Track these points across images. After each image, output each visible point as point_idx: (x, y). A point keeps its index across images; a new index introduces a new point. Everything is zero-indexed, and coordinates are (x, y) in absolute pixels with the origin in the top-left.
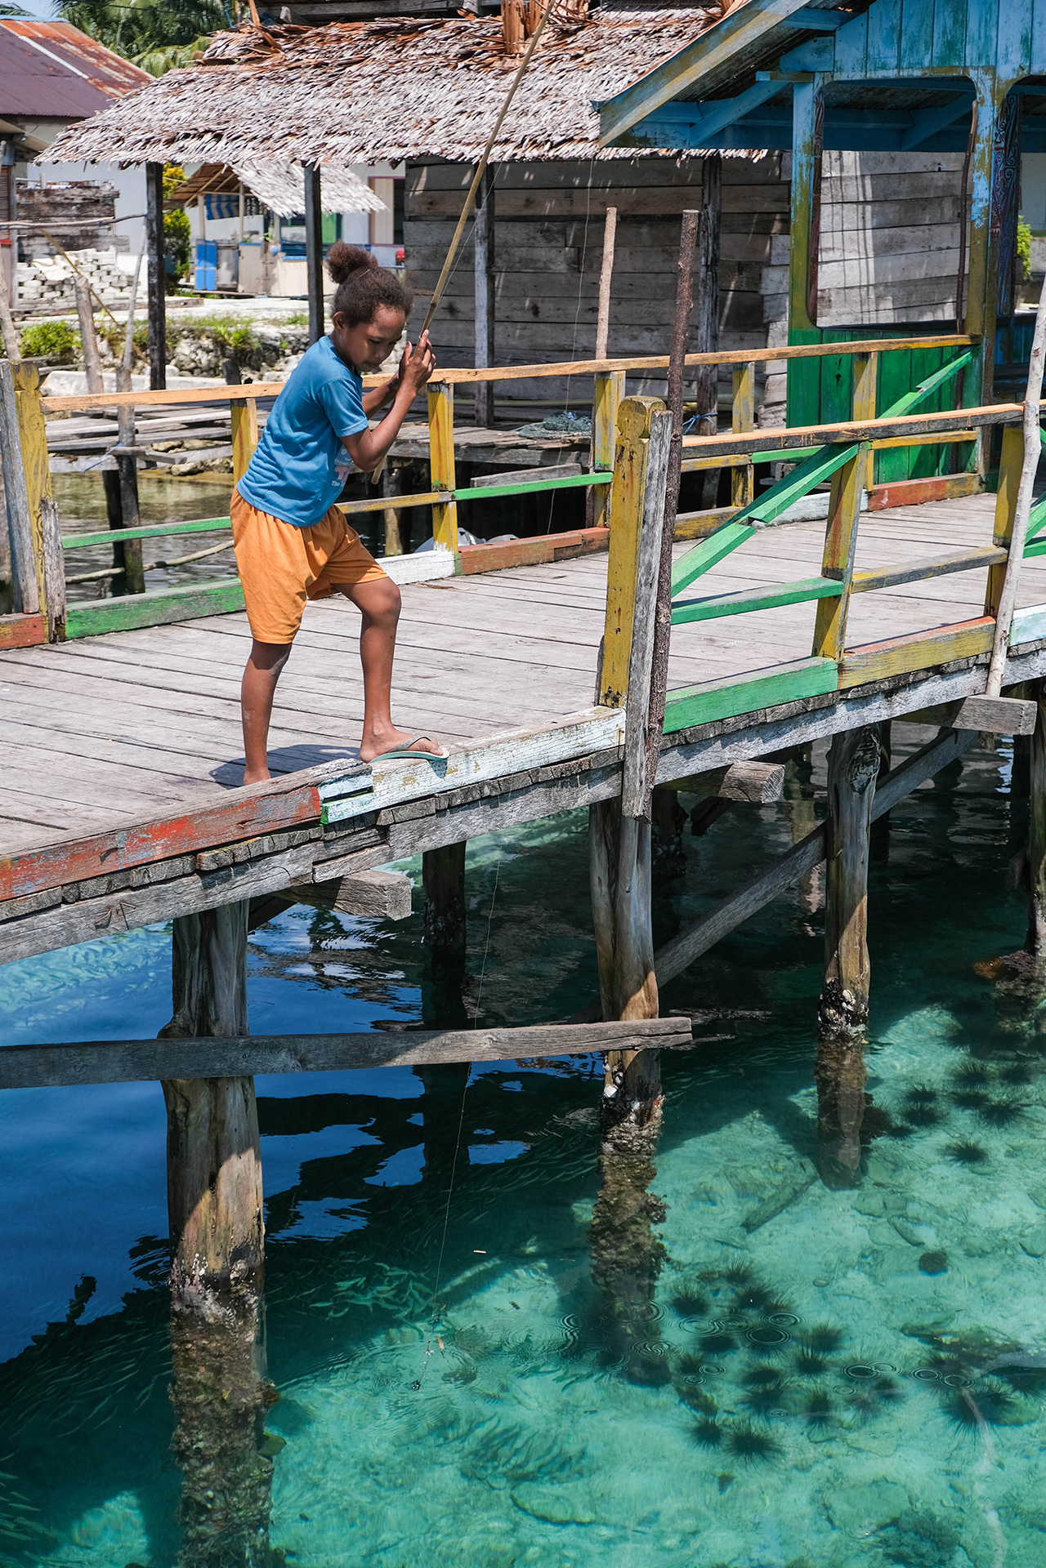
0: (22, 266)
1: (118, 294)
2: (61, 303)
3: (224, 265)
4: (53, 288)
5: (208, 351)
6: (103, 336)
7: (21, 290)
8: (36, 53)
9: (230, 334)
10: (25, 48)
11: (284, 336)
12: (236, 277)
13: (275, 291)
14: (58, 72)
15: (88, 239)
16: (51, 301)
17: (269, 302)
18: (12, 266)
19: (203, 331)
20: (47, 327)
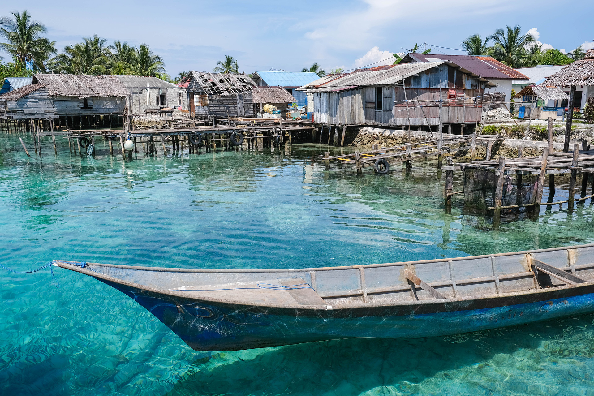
0: (484, 112)
1: (505, 119)
2: (492, 121)
3: (526, 112)
4: (490, 117)
5: (533, 134)
6: (504, 129)
7: (483, 118)
8: (485, 64)
9: (540, 129)
10: (482, 63)
11: (556, 130)
12: (529, 115)
13: (540, 118)
14: (490, 68)
15: (498, 106)
16: (490, 120)
17: (539, 121)
18: (481, 112)
19: (533, 129)
20: (490, 126)
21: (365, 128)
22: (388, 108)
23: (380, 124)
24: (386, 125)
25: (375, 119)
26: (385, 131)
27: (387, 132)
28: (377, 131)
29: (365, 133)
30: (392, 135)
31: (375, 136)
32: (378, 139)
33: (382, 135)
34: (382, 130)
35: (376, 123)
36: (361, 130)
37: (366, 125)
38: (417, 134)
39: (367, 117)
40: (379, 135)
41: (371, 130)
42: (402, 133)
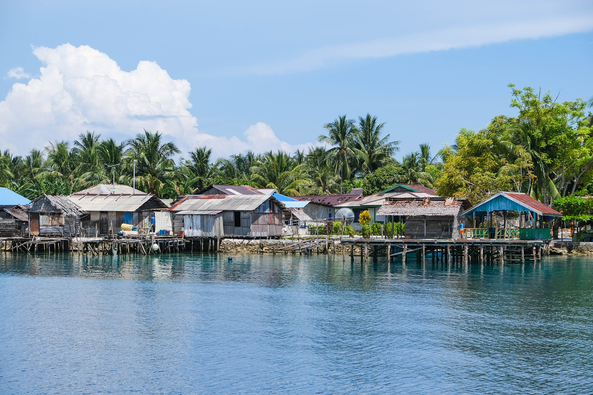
21: (226, 240)
22: (246, 225)
23: (239, 236)
24: (244, 236)
25: (234, 233)
26: (244, 240)
27: (246, 241)
28: (237, 241)
29: (227, 242)
30: (250, 243)
31: (236, 244)
32: (239, 246)
33: (242, 243)
34: (241, 240)
35: (235, 236)
36: (223, 241)
37: (226, 238)
38: (271, 241)
39: (225, 232)
40: (239, 243)
41: (232, 240)
42: (258, 241)
